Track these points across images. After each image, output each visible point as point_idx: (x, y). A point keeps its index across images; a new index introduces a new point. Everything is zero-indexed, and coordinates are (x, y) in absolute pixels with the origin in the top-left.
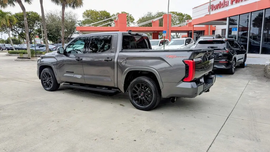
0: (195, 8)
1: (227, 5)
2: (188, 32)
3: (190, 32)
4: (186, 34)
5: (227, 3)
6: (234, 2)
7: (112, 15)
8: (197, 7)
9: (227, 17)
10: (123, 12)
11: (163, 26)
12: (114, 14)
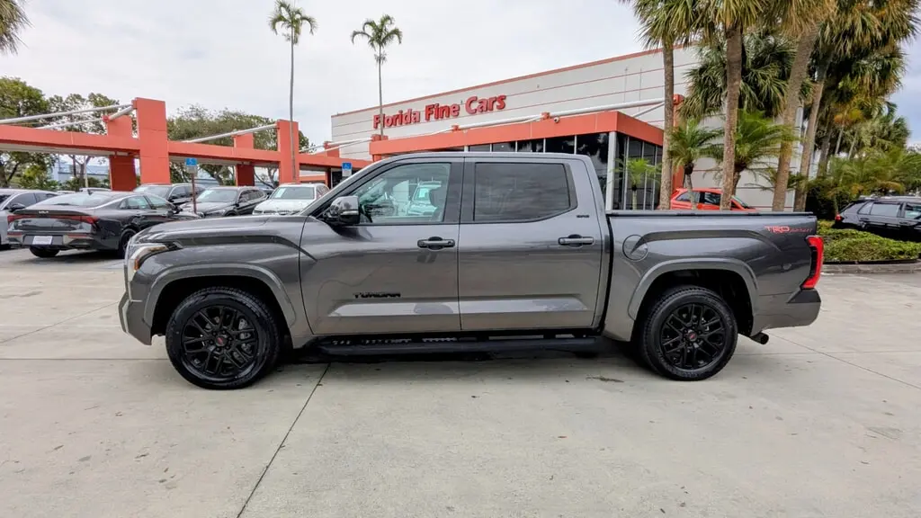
0: (338, 115)
1: (417, 120)
2: (327, 169)
3: (333, 170)
4: (323, 174)
5: (417, 116)
6: (432, 117)
7: (52, 100)
8: (343, 114)
9: (463, 146)
10: (95, 94)
11: (279, 150)
12: (59, 95)
